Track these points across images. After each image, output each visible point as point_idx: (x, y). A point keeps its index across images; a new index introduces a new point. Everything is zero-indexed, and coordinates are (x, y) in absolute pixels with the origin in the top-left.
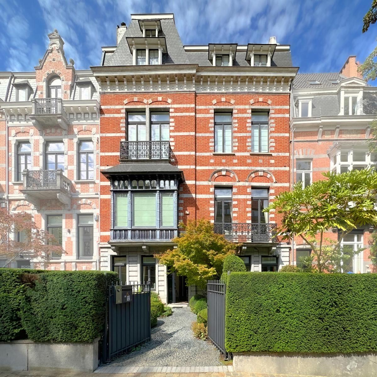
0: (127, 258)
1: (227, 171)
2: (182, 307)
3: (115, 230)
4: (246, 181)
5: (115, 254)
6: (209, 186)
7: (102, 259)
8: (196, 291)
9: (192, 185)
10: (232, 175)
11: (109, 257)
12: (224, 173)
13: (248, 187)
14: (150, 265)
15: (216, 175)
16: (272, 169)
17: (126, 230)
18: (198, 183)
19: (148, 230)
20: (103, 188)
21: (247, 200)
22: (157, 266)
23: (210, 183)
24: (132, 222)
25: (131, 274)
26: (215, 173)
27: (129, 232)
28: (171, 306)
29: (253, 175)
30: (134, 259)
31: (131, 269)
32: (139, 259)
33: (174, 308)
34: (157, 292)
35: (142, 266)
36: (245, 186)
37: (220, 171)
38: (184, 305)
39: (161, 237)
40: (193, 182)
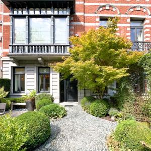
0: (26, 69)
1: (110, 6)
2: (72, 106)
3: (14, 46)
4: (126, 14)
5: (15, 65)
6: (95, 17)
7: (4, 69)
8: (85, 93)
9: (81, 16)
10: (114, 10)
11: (10, 68)
12: (107, 8)
13: (127, 18)
14: (45, 74)
15: (101, 9)
16: (148, 5)
17: (23, 46)
18: (86, 15)
19: (44, 46)
20: (5, 17)
21: (127, 27)
22: (51, 75)
23: (96, 15)
24: (29, 39)
25: (29, 80)
26: (100, 8)
27: (26, 48)
28: (63, 104)
29: (132, 10)
30: (32, 69)
31: (29, 76)
32: (36, 69)
33: (66, 106)
34: (51, 94)
35: (39, 74)
36: (125, 18)
37: (105, 6)
38: (75, 104)
39: (55, 51)
40: (82, 14)
